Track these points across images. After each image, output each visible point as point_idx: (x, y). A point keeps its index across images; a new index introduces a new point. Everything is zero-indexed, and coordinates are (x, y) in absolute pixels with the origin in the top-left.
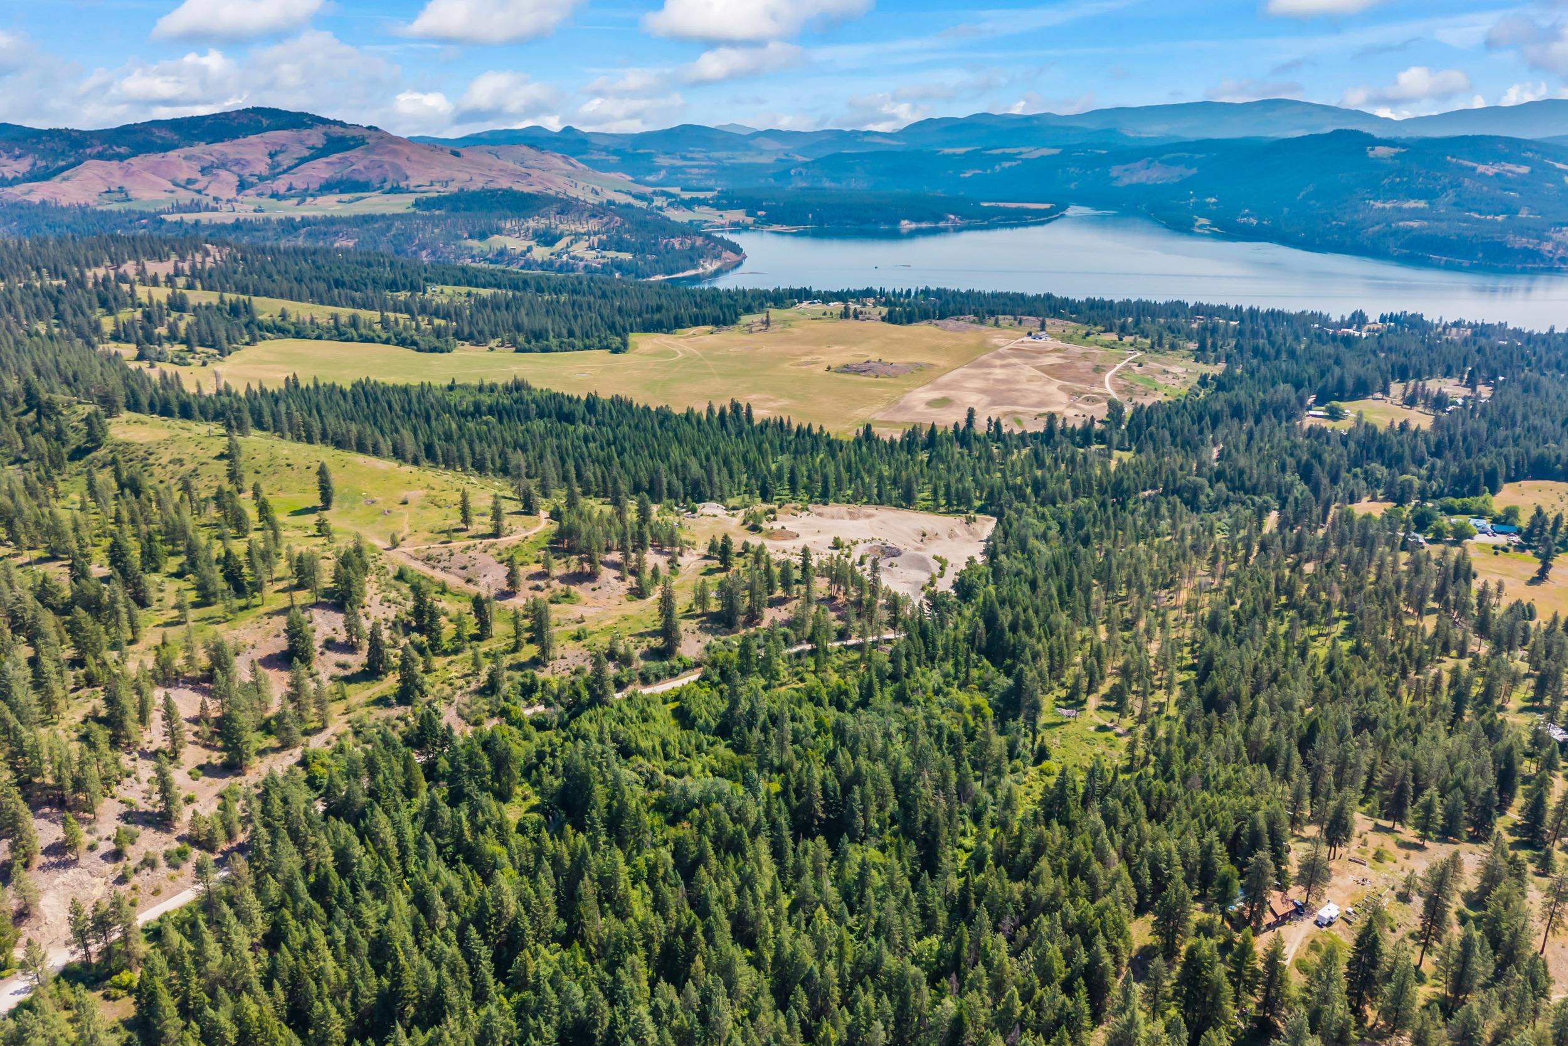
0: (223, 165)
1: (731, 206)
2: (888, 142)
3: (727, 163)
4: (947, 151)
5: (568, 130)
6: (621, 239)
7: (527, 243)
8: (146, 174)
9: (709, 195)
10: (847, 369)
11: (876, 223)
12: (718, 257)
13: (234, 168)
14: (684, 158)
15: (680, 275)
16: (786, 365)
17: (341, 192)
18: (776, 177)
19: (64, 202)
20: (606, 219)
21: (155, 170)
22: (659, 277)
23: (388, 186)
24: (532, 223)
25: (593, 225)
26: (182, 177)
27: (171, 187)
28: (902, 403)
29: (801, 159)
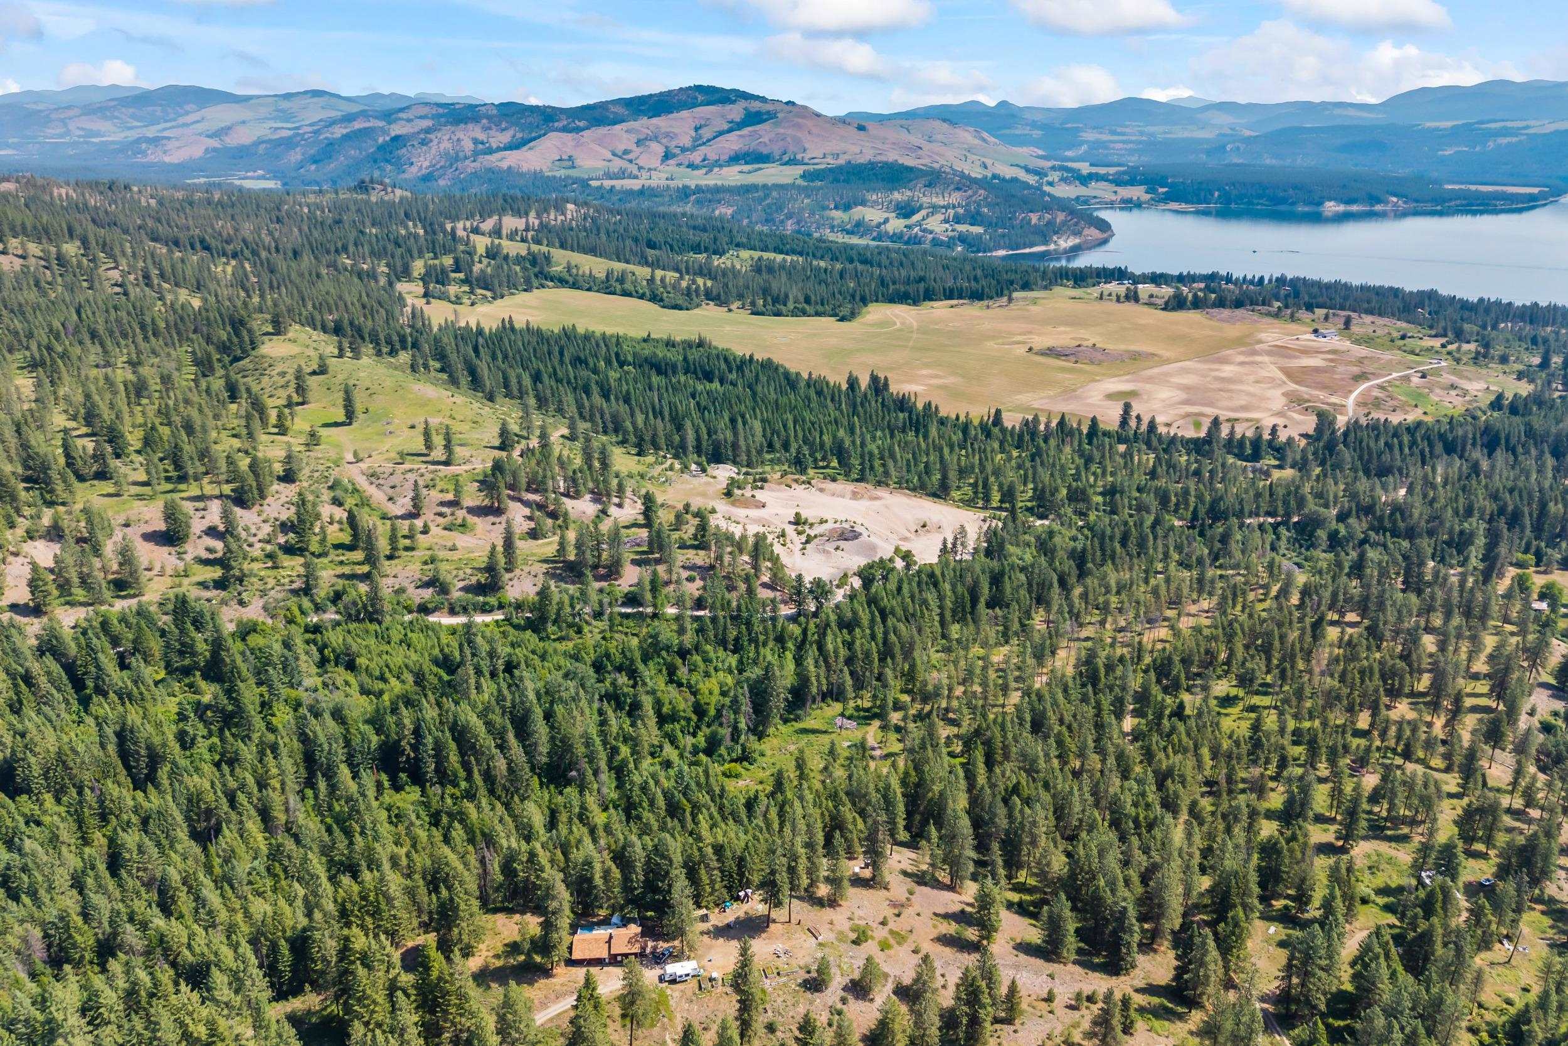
0: (656, 138)
1: (1132, 182)
2: (1365, 115)
3: (1160, 138)
4: (1430, 124)
5: (1003, 104)
6: (978, 213)
7: (886, 215)
8: (592, 145)
9: (1112, 170)
11: (1293, 204)
12: (1077, 233)
13: (664, 141)
14: (1114, 133)
15: (1027, 251)
16: (991, 343)
17: (747, 163)
18: (1209, 153)
19: (525, 168)
20: (970, 192)
21: (600, 142)
22: (1002, 253)
23: (786, 158)
24: (897, 196)
25: (955, 198)
26: (620, 148)
27: (609, 156)
29: (1248, 133)
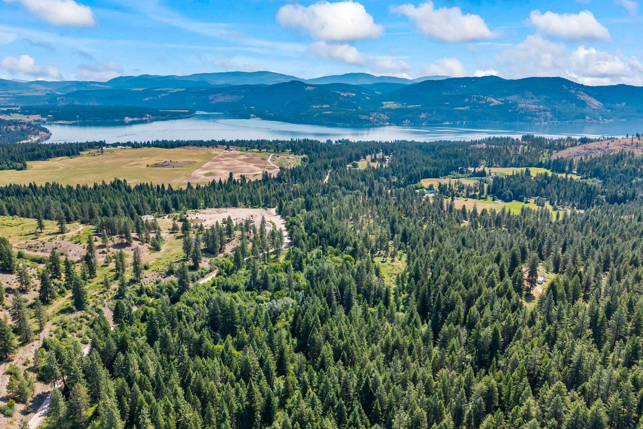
1: (31, 113)
2: (103, 86)
3: (19, 95)
4: (134, 89)
10: (156, 165)
11: (112, 119)
16: (124, 167)
18: (49, 101)
28: (193, 175)
29: (59, 93)
